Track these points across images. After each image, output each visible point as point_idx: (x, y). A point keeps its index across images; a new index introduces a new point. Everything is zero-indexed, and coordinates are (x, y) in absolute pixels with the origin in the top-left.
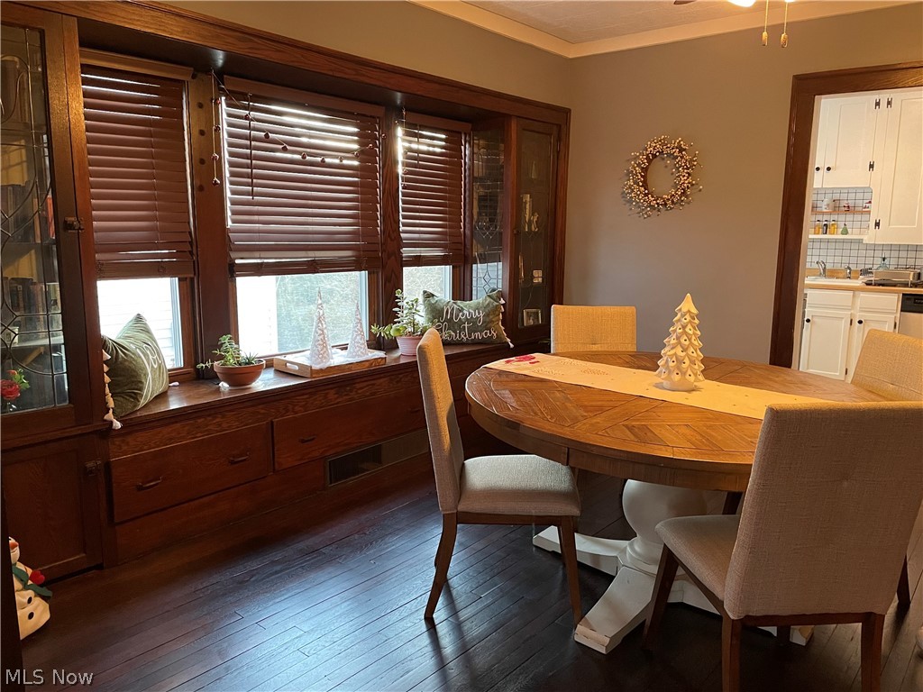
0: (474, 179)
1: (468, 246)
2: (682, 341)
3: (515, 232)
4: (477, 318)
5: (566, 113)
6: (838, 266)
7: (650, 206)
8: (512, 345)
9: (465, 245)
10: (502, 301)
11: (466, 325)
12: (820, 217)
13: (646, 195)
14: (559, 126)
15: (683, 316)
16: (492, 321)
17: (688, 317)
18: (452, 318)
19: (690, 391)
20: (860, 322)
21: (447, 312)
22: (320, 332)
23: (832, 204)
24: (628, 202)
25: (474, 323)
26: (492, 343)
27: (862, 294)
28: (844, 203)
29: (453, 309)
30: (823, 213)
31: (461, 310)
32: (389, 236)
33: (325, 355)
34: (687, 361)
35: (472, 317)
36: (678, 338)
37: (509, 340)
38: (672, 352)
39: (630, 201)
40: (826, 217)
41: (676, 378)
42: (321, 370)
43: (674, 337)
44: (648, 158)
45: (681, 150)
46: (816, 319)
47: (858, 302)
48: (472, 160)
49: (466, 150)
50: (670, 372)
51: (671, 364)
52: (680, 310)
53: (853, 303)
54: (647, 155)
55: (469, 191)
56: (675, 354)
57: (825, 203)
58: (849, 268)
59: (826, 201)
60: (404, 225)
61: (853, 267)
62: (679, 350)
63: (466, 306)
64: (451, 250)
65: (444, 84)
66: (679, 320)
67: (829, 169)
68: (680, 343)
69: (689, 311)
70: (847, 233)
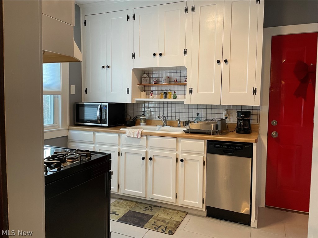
6: (174, 119)
12: (162, 88)
20: (182, 161)
23: (167, 79)
28: (174, 79)
30: (164, 85)
40: (165, 88)
46: (156, 158)
47: (180, 145)
53: (177, 146)
57: (163, 79)
58: (179, 120)
59: (164, 77)
61: (182, 120)
67: (161, 54)
70: (176, 98)
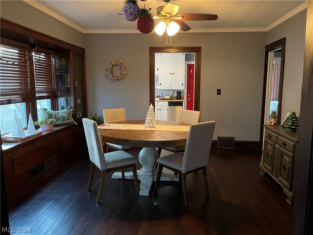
0: (56, 70)
1: (56, 92)
2: (152, 115)
3: (74, 87)
4: (65, 116)
5: (84, 50)
7: (114, 79)
8: (77, 124)
9: (55, 92)
10: (72, 110)
11: (61, 119)
13: (113, 76)
14: (82, 54)
15: (151, 109)
16: (70, 117)
17: (152, 109)
18: (55, 117)
19: (154, 127)
20: (160, 109)
21: (54, 115)
22: (20, 125)
24: (107, 78)
25: (64, 118)
26: (70, 124)
27: (160, 102)
29: (55, 114)
31: (58, 114)
32: (33, 90)
33: (23, 133)
34: (153, 120)
35: (63, 116)
36: (151, 115)
37: (75, 122)
38: (149, 118)
39: (108, 78)
41: (151, 125)
42: (24, 138)
43: (149, 114)
44: (112, 66)
45: (122, 64)
47: (159, 104)
48: (55, 63)
49: (53, 60)
50: (150, 123)
51: (150, 121)
52: (150, 108)
53: (158, 104)
54: (112, 65)
55: (55, 73)
56: (150, 119)
60: (37, 85)
62: (151, 118)
63: (60, 112)
64: (51, 93)
65: (53, 39)
66: (150, 110)
68: (151, 116)
69: (152, 108)
